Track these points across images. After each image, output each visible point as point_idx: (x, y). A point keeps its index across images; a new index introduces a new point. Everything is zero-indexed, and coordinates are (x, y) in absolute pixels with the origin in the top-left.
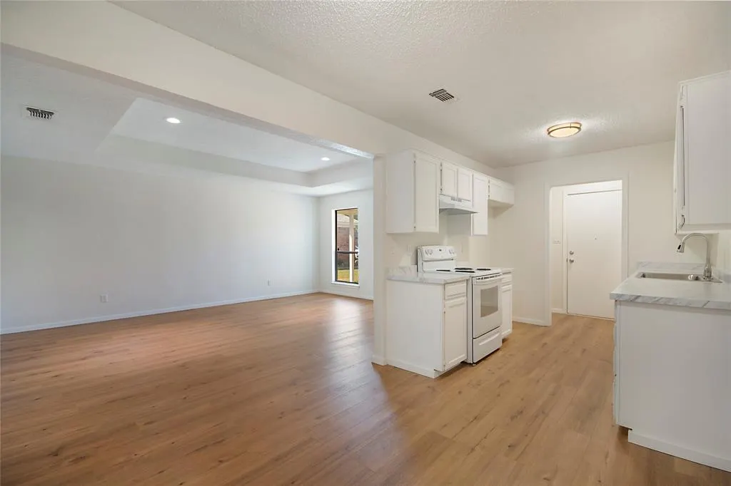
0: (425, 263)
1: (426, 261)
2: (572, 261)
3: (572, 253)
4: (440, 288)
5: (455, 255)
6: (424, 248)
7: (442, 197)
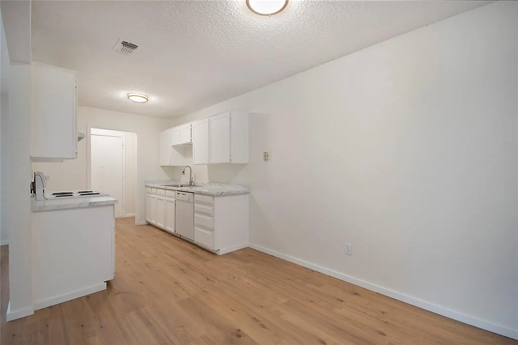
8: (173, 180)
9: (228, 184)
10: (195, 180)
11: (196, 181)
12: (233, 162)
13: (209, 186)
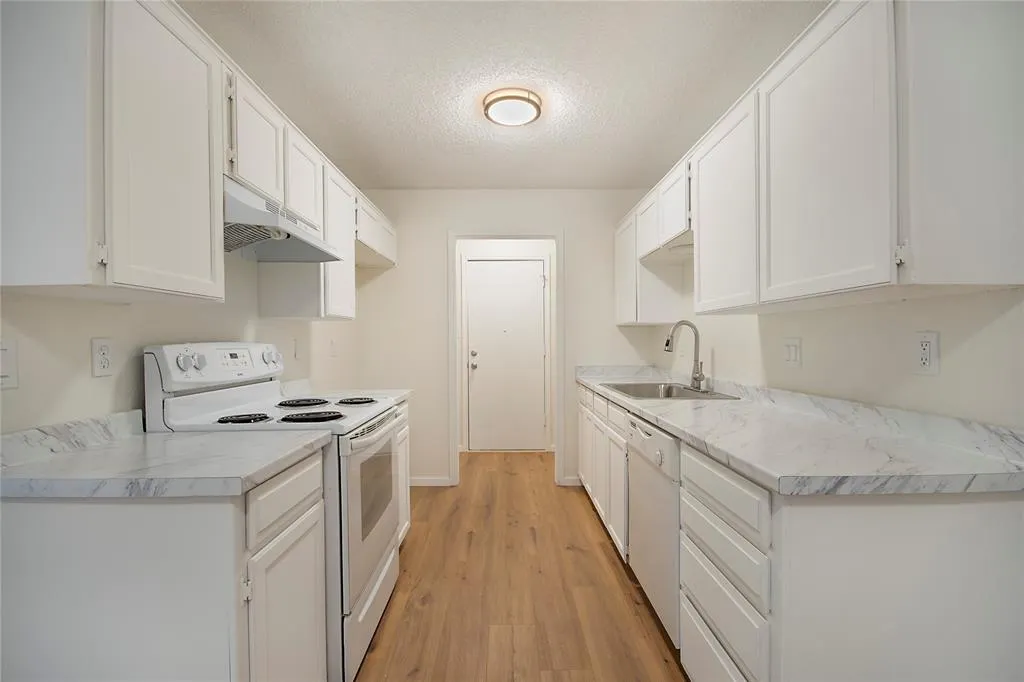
0: (170, 401)
1: (177, 394)
2: (474, 367)
3: (474, 355)
4: (229, 512)
5: (280, 366)
6: (171, 352)
7: (233, 190)
8: (654, 366)
9: (870, 405)
10: (713, 372)
11: (716, 378)
12: (914, 276)
13: (766, 403)
